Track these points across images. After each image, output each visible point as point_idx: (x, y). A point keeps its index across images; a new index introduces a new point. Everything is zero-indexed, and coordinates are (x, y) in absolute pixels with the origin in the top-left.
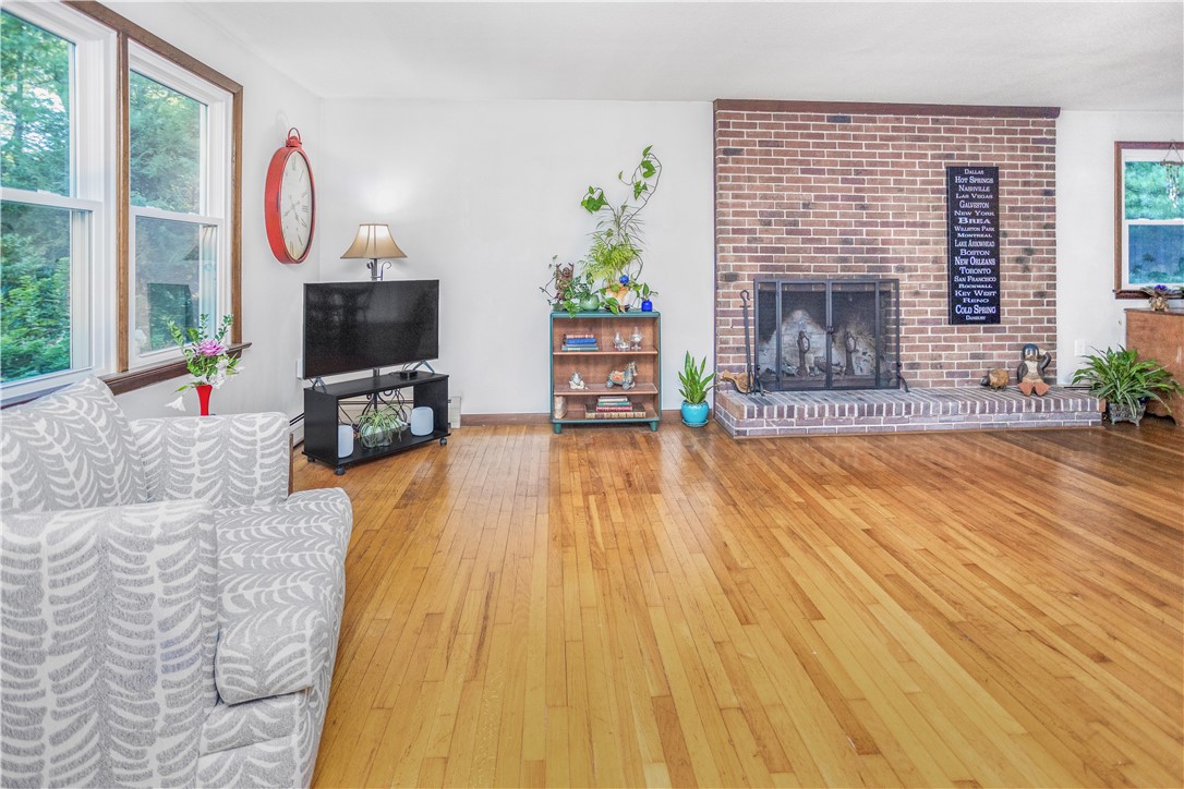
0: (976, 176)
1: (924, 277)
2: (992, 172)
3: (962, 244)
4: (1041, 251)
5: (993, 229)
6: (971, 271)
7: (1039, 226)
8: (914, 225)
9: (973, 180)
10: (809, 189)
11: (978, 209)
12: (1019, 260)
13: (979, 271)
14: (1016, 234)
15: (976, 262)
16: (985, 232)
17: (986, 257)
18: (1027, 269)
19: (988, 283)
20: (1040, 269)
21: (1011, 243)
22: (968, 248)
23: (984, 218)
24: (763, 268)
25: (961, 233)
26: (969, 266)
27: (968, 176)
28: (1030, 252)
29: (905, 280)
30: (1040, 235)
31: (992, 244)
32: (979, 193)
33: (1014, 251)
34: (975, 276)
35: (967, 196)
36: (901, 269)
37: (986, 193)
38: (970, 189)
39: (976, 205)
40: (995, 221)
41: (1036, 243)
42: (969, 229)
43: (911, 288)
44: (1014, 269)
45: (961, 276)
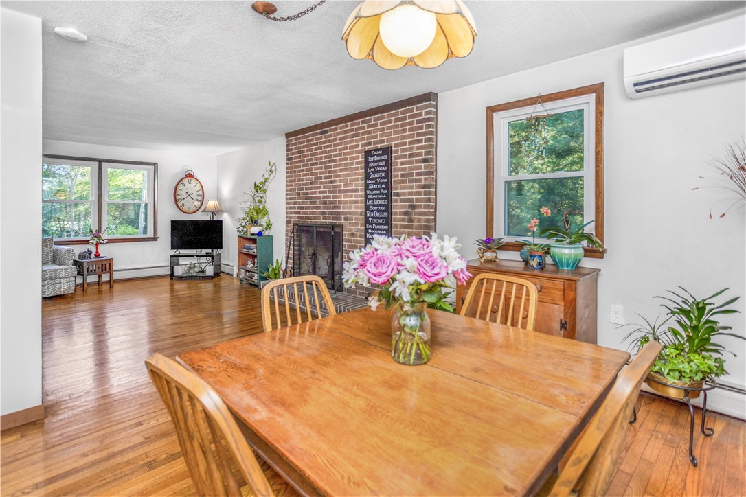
0: (378, 155)
1: (356, 224)
2: (387, 151)
3: (371, 202)
4: (420, 207)
5: (386, 191)
6: (375, 221)
7: (419, 187)
8: (352, 191)
9: (377, 158)
10: (312, 174)
11: (378, 178)
12: (406, 213)
13: (379, 221)
14: (404, 194)
15: (378, 215)
16: (382, 194)
17: (383, 211)
18: (411, 220)
19: (383, 230)
20: (419, 220)
21: (402, 201)
22: (374, 205)
23: (382, 183)
24: (298, 217)
25: (370, 194)
26: (374, 218)
27: (374, 156)
28: (413, 207)
29: (347, 227)
30: (419, 194)
31: (386, 202)
32: (379, 166)
33: (403, 207)
34: (377, 224)
35: (373, 170)
36: (346, 219)
37: (383, 166)
38: (375, 164)
39: (378, 175)
40: (389, 186)
41: (418, 200)
42: (374, 192)
43: (350, 231)
44: (403, 220)
45: (370, 224)
